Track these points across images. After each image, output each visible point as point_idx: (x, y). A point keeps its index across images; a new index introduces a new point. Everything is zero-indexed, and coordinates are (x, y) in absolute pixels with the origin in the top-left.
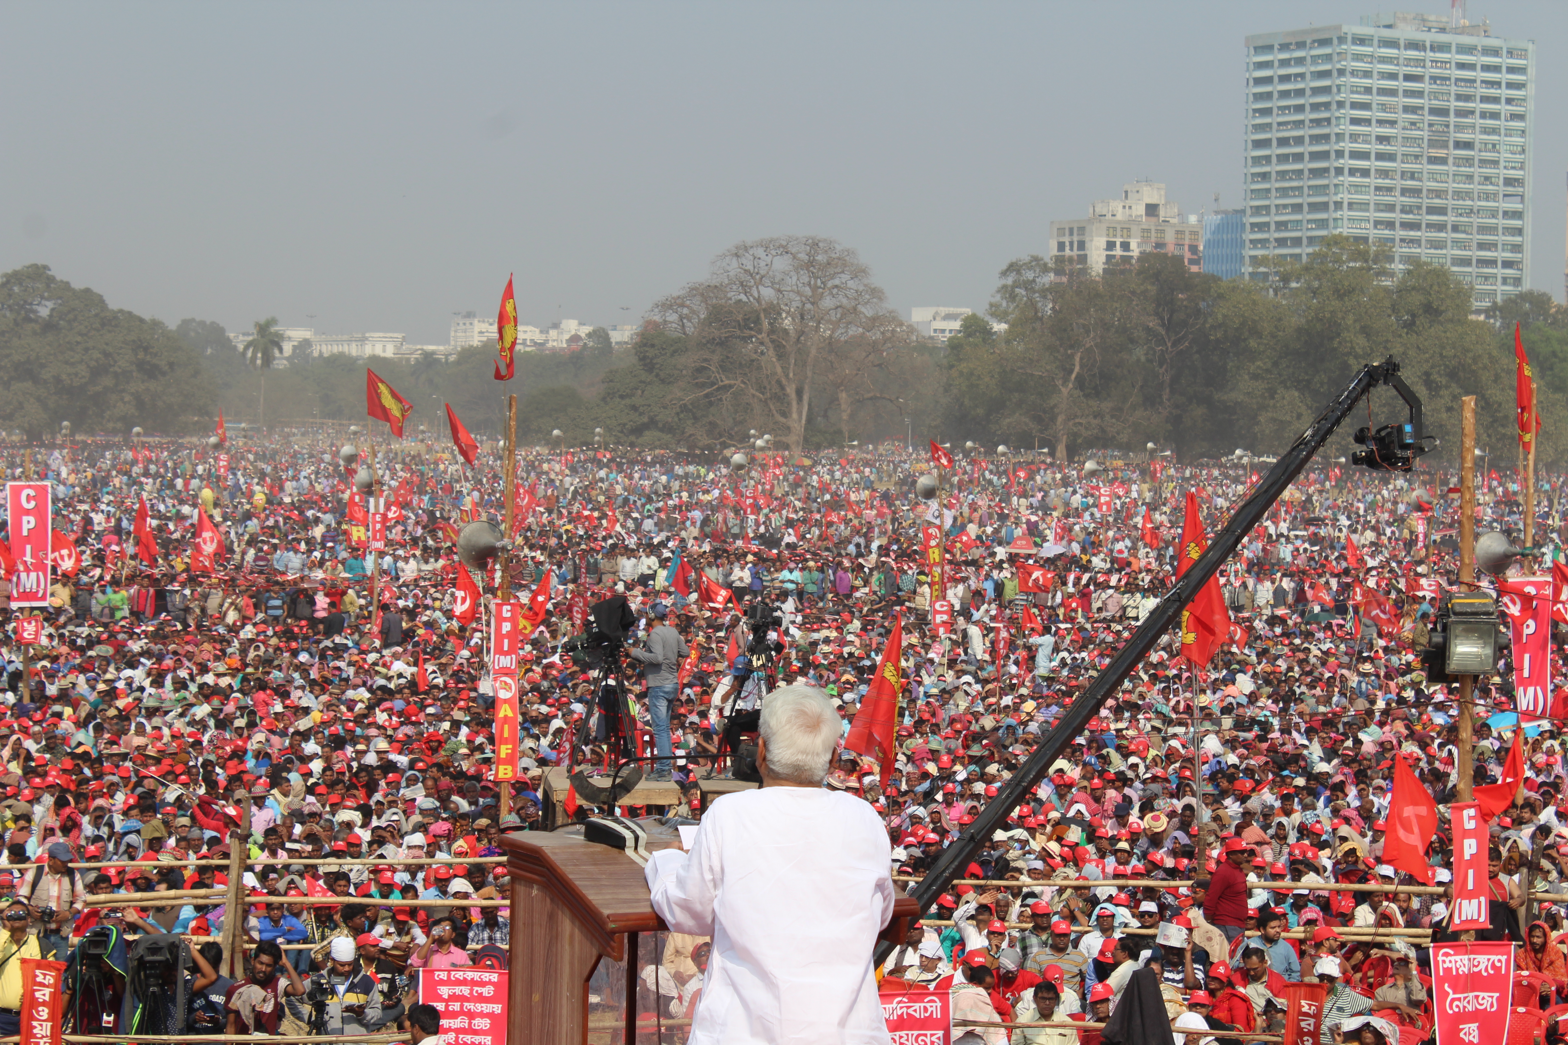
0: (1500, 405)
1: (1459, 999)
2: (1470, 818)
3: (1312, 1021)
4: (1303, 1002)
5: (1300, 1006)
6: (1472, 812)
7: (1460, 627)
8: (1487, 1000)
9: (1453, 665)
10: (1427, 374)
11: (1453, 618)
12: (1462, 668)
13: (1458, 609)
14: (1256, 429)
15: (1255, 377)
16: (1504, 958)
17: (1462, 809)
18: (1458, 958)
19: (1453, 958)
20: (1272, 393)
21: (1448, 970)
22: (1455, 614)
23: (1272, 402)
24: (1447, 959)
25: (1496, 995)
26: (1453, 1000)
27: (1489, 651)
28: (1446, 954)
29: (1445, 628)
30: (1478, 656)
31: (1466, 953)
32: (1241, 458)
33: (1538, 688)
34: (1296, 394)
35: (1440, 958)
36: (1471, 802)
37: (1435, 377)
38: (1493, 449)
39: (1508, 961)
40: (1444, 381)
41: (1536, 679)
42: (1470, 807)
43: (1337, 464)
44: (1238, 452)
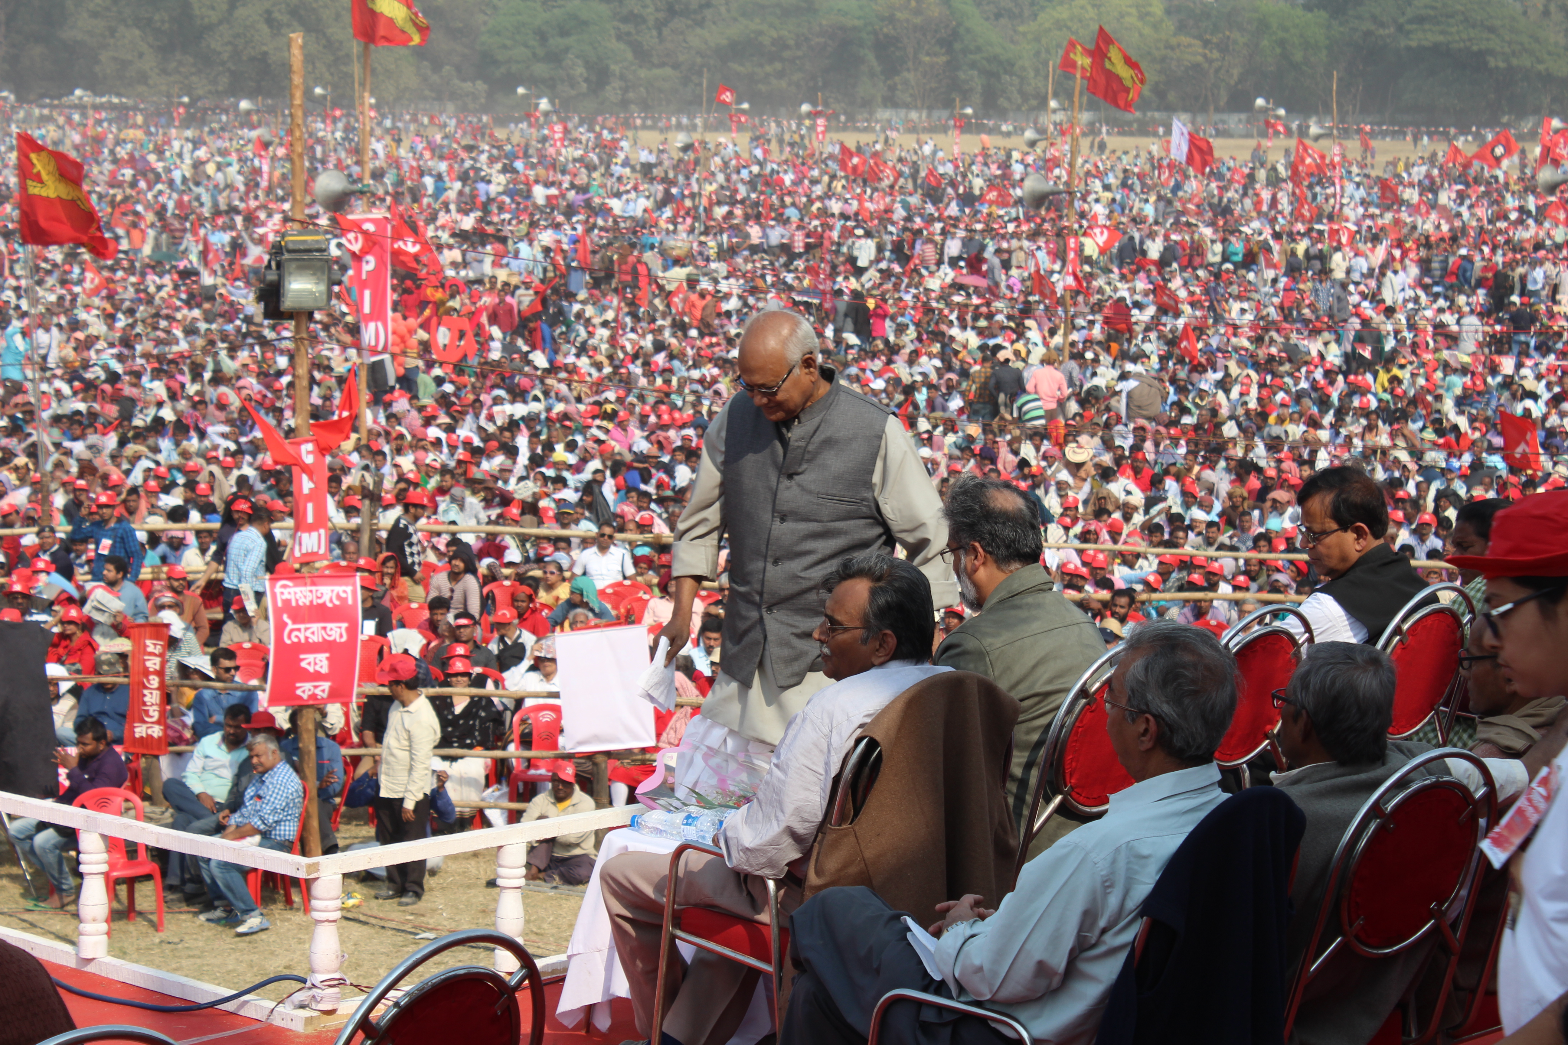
0: (341, 43)
1: (299, 630)
2: (309, 453)
3: (158, 660)
4: (148, 642)
5: (145, 646)
6: (310, 447)
7: (293, 265)
8: (337, 631)
9: (288, 303)
10: (268, 12)
11: (286, 256)
12: (297, 305)
13: (291, 246)
14: (97, 69)
15: (94, 15)
16: (349, 589)
17: (299, 444)
18: (298, 589)
19: (292, 590)
20: (112, 31)
21: (287, 602)
22: (290, 251)
23: (112, 41)
24: (286, 591)
25: (344, 625)
26: (292, 631)
27: (323, 287)
28: (285, 586)
29: (279, 266)
30: (311, 293)
31: (305, 585)
32: (81, 98)
33: (380, 325)
34: (137, 32)
35: (278, 590)
36: (308, 437)
37: (276, 15)
38: (335, 87)
39: (354, 592)
40: (285, 18)
41: (378, 314)
42: (307, 441)
43: (182, 104)
44: (78, 92)
